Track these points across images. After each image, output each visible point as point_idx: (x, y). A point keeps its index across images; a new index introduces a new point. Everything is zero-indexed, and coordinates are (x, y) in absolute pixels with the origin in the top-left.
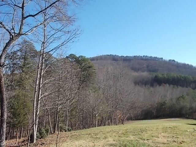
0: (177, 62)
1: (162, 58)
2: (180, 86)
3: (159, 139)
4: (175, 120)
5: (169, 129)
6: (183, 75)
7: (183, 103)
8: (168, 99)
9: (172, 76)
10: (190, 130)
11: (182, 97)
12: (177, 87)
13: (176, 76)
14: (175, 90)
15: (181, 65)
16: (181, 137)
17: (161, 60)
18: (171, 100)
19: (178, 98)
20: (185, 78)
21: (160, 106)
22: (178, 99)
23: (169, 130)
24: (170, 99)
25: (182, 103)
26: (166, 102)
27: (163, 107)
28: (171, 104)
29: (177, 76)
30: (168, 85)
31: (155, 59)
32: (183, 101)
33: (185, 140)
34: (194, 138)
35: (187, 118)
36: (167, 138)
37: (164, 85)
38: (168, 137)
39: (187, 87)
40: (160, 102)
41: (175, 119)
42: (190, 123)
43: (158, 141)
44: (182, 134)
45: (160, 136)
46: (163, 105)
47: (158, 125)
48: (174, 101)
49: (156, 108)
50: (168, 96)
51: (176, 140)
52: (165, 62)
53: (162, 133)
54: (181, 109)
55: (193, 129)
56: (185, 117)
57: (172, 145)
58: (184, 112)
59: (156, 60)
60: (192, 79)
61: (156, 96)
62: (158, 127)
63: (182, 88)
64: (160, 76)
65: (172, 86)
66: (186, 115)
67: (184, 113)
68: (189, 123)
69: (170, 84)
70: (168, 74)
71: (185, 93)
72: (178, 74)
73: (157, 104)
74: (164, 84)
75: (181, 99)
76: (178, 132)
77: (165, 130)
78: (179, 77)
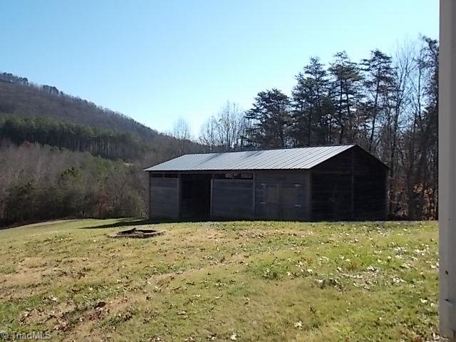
0: (62, 93)
1: (26, 79)
2: (67, 147)
3: (17, 276)
4: (54, 224)
5: (46, 243)
6: (74, 125)
7: (73, 184)
8: (37, 178)
9: (49, 124)
10: (98, 238)
11: (73, 172)
12: (60, 149)
13: (58, 124)
14: (54, 157)
15: (72, 101)
16: (79, 259)
17: (22, 83)
18: (47, 179)
19: (62, 175)
20: (79, 130)
21: (19, 195)
22: (62, 177)
23: (46, 248)
24: (43, 177)
25: (70, 186)
26: (34, 185)
27: (26, 196)
28: (44, 189)
29: (61, 126)
30: (38, 145)
31: (7, 80)
32: (73, 181)
33: (91, 265)
34: (112, 255)
35: (81, 217)
36: (43, 268)
37: (28, 146)
38: (44, 266)
39: (81, 150)
40: (17, 184)
41: (54, 222)
42: (91, 226)
43: (15, 283)
44: (80, 250)
45: (19, 267)
46: (25, 192)
47: (11, 239)
48: (53, 181)
49: (8, 201)
50: (38, 171)
51: (67, 269)
52: (33, 90)
53: (27, 259)
54: (69, 198)
55: (103, 236)
56: (75, 215)
57: (59, 284)
58: (73, 205)
59: (10, 82)
60: (92, 132)
61: (6, 171)
62: (14, 244)
63: (71, 153)
64: (19, 122)
65: (48, 147)
66: (78, 211)
67: (74, 207)
68: (87, 226)
69: (42, 143)
70: (41, 118)
71: (78, 164)
72: (64, 121)
73: (11, 190)
74: (28, 143)
75: (69, 175)
76: (69, 249)
77: (33, 249)
78: (65, 127)
